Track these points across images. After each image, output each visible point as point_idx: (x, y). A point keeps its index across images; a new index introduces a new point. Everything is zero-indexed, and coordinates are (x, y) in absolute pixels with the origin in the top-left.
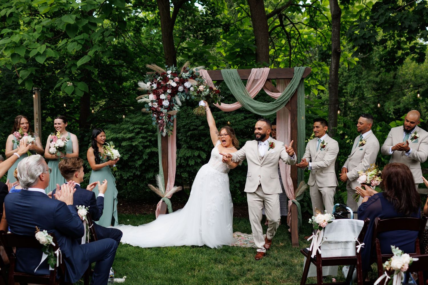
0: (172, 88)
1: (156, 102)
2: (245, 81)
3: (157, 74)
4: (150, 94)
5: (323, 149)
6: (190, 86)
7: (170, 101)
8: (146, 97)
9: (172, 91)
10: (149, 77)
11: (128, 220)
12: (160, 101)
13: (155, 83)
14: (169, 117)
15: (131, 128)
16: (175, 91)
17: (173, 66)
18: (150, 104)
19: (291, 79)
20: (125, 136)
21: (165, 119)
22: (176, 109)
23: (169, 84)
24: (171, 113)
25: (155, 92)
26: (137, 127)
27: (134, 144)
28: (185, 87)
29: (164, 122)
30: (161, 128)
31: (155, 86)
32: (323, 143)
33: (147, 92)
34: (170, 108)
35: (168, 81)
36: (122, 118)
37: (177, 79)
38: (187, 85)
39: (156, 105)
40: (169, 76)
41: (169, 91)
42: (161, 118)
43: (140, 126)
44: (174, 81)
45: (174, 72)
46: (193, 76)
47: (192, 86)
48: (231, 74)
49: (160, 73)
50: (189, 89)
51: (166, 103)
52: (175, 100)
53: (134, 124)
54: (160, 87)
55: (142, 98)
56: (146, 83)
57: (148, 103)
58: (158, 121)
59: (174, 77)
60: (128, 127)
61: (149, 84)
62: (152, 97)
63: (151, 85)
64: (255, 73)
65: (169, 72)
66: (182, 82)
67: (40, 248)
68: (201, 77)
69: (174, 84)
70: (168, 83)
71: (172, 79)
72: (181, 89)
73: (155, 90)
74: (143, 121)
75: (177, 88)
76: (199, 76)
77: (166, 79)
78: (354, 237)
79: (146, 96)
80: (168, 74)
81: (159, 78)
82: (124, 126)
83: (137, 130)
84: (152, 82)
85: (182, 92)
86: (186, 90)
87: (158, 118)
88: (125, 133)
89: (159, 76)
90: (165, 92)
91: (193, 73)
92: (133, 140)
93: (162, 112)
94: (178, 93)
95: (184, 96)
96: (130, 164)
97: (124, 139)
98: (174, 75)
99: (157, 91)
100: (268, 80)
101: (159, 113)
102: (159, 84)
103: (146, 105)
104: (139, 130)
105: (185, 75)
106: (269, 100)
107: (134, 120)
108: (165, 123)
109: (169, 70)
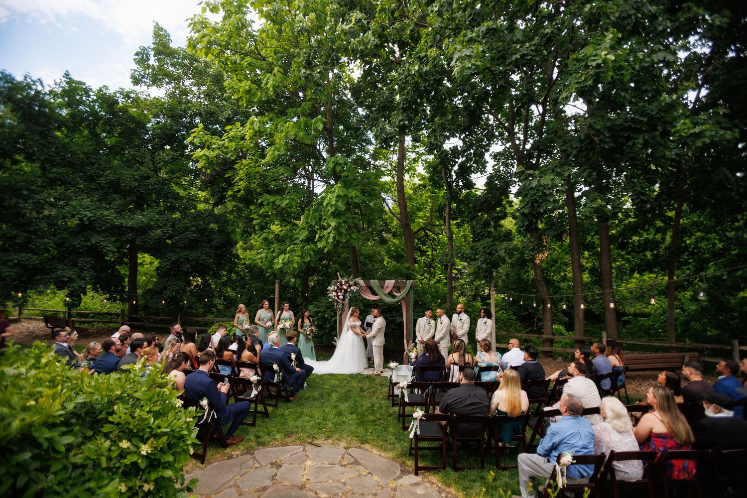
2: (382, 287)
4: (333, 292)
7: (344, 296)
10: (333, 283)
12: (338, 296)
14: (343, 304)
16: (346, 291)
17: (346, 278)
19: (405, 287)
21: (341, 306)
22: (347, 300)
23: (343, 288)
25: (336, 291)
30: (339, 310)
31: (336, 288)
34: (343, 300)
35: (343, 286)
38: (352, 288)
39: (336, 298)
40: (343, 283)
41: (343, 291)
44: (345, 286)
46: (355, 284)
47: (355, 289)
48: (375, 283)
51: (341, 297)
52: (346, 296)
54: (338, 289)
55: (329, 294)
56: (331, 287)
57: (332, 297)
59: (346, 284)
61: (333, 287)
62: (334, 294)
64: (387, 282)
65: (343, 281)
66: (350, 286)
67: (274, 372)
68: (360, 284)
69: (346, 288)
72: (349, 290)
76: (358, 283)
77: (341, 285)
78: (410, 374)
79: (331, 293)
81: (338, 284)
85: (350, 292)
86: (352, 291)
87: (337, 304)
90: (341, 292)
91: (355, 282)
94: (348, 292)
95: (350, 294)
98: (346, 282)
100: (394, 287)
101: (338, 302)
102: (338, 287)
105: (351, 283)
106: (394, 297)
108: (340, 308)
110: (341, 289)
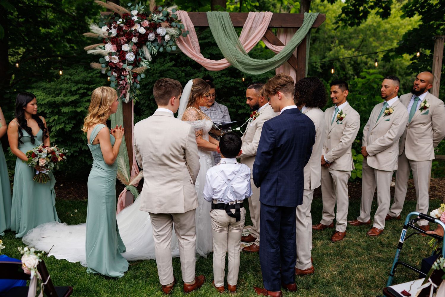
0: (140, 35)
1: (116, 55)
2: (238, 29)
3: (116, 14)
4: (106, 43)
5: (340, 122)
6: (164, 33)
7: (136, 54)
8: (101, 48)
9: (138, 40)
10: (105, 18)
11: (76, 211)
12: (122, 54)
13: (115, 27)
14: (135, 75)
15: (73, 89)
16: (143, 40)
17: (140, 4)
18: (107, 58)
19: (298, 28)
20: (65, 99)
21: (129, 80)
22: (144, 65)
23: (136, 30)
24: (138, 70)
25: (114, 41)
26: (81, 87)
27: (79, 110)
28: (157, 35)
29: (127, 83)
30: (124, 91)
31: (114, 32)
32: (341, 114)
33: (103, 41)
34: (136, 64)
35: (134, 25)
36: (58, 74)
37: (146, 23)
38: (161, 31)
39: (116, 60)
40: (135, 18)
41: (135, 40)
42: (123, 78)
43: (86, 86)
44: (141, 26)
45: (141, 12)
46: (170, 20)
47: (167, 34)
48: (219, 20)
49: (121, 14)
50: (163, 37)
51: (130, 57)
52: (143, 52)
53: (77, 83)
54: (122, 33)
55: (94, 49)
56: (101, 28)
57: (103, 57)
58: (118, 83)
59: (142, 20)
60: (70, 87)
61: (105, 29)
62: (109, 47)
63: (108, 30)
64: (253, 18)
65: (135, 12)
66: (153, 27)
68: (180, 21)
69: (142, 31)
70: (133, 29)
71: (139, 23)
72: (151, 36)
73: (114, 37)
74: (88, 79)
75: (146, 35)
76: (176, 19)
77: (130, 23)
79: (101, 45)
80: (132, 16)
81: (121, 20)
82: (64, 86)
83: (82, 91)
84: (110, 26)
85: (153, 42)
86: (159, 39)
87: (119, 78)
88: (65, 96)
89: (120, 18)
90: (129, 41)
91: (168, 14)
92: (78, 105)
93: (124, 70)
94: (148, 43)
95: (155, 47)
96: (74, 136)
97: (65, 104)
98: (143, 16)
99: (117, 40)
100: (269, 28)
101: (120, 71)
102: (119, 29)
103: (101, 60)
104: (85, 91)
105: (156, 17)
106: (270, 55)
107: (77, 78)
108: (128, 85)
109: (134, 9)
110: (129, 36)
